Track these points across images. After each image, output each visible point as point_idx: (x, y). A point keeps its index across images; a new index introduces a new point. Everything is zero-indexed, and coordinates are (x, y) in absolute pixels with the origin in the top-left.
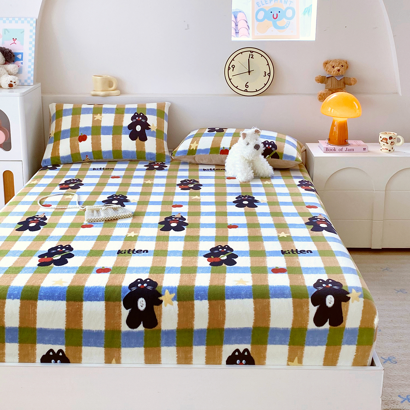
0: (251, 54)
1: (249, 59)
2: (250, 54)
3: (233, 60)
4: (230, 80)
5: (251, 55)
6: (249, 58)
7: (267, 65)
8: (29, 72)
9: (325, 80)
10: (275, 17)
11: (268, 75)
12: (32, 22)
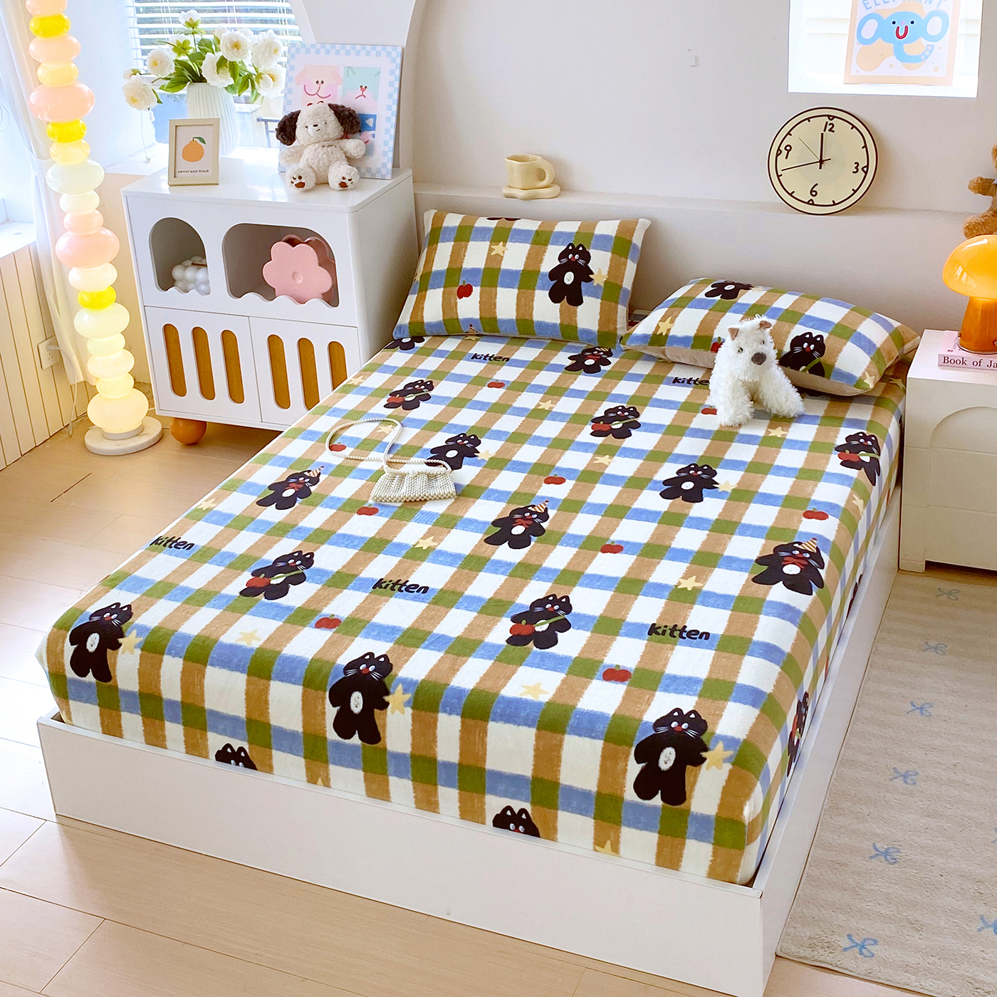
0: (830, 122)
1: (822, 134)
2: (827, 123)
3: (789, 133)
4: (778, 176)
5: (830, 125)
6: (825, 131)
7: (863, 148)
8: (385, 154)
9: (991, 189)
10: (901, 34)
11: (864, 171)
12: (394, 54)
